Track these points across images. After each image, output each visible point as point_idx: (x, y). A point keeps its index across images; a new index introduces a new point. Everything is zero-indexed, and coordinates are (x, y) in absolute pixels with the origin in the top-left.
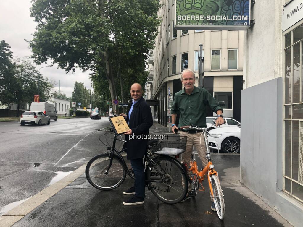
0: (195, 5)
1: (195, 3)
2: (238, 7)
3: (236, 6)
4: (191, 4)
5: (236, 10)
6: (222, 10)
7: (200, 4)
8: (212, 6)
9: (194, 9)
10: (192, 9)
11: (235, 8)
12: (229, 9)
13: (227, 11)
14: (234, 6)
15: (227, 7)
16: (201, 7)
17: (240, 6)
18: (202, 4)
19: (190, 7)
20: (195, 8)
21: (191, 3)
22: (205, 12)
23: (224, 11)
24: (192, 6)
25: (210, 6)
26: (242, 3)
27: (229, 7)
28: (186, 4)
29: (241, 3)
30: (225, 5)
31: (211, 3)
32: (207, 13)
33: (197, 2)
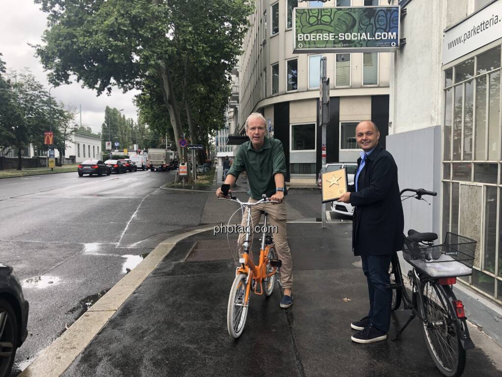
0: (322, 19)
1: (322, 16)
2: (382, 21)
3: (379, 19)
4: (317, 17)
5: (380, 25)
6: (361, 25)
7: (330, 16)
8: (347, 19)
9: (321, 24)
10: (318, 24)
11: (378, 22)
12: (370, 24)
13: (368, 25)
14: (376, 19)
15: (367, 20)
16: (331, 21)
17: (385, 19)
18: (332, 17)
19: (315, 22)
20: (322, 22)
21: (316, 15)
22: (337, 28)
23: (362, 27)
24: (318, 20)
25: (344, 20)
26: (389, 16)
27: (370, 20)
28: (310, 17)
29: (386, 14)
30: (365, 17)
31: (345, 14)
32: (340, 30)
33: (325, 14)
